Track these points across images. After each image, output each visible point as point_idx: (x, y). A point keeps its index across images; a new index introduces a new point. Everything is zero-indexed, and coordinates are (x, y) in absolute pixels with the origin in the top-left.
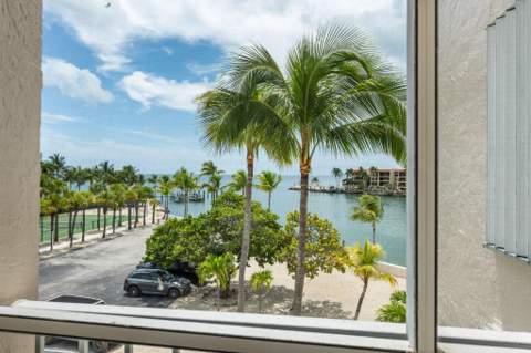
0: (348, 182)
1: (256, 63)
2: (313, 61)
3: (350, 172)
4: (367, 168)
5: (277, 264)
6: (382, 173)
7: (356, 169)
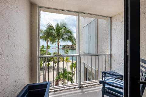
0: (63, 47)
1: (51, 26)
2: (59, 27)
3: (63, 45)
4: (66, 45)
5: (51, 62)
6: (68, 46)
7: (64, 45)
